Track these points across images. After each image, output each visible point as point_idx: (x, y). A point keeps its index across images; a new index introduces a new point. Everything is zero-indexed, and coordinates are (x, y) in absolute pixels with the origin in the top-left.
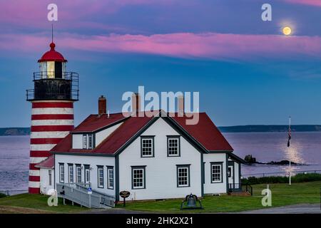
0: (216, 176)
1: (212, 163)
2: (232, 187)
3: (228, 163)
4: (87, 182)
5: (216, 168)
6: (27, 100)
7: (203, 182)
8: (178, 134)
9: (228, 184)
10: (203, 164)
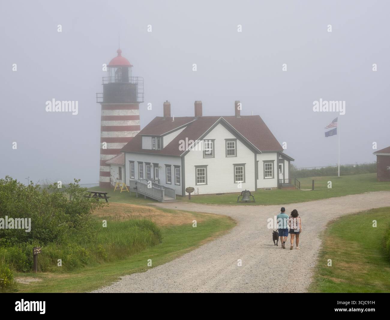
0: (268, 172)
1: (264, 162)
2: (283, 182)
3: (279, 161)
4: (156, 179)
5: (268, 165)
6: (97, 102)
7: (257, 177)
8: (235, 138)
9: (278, 180)
10: (256, 162)
